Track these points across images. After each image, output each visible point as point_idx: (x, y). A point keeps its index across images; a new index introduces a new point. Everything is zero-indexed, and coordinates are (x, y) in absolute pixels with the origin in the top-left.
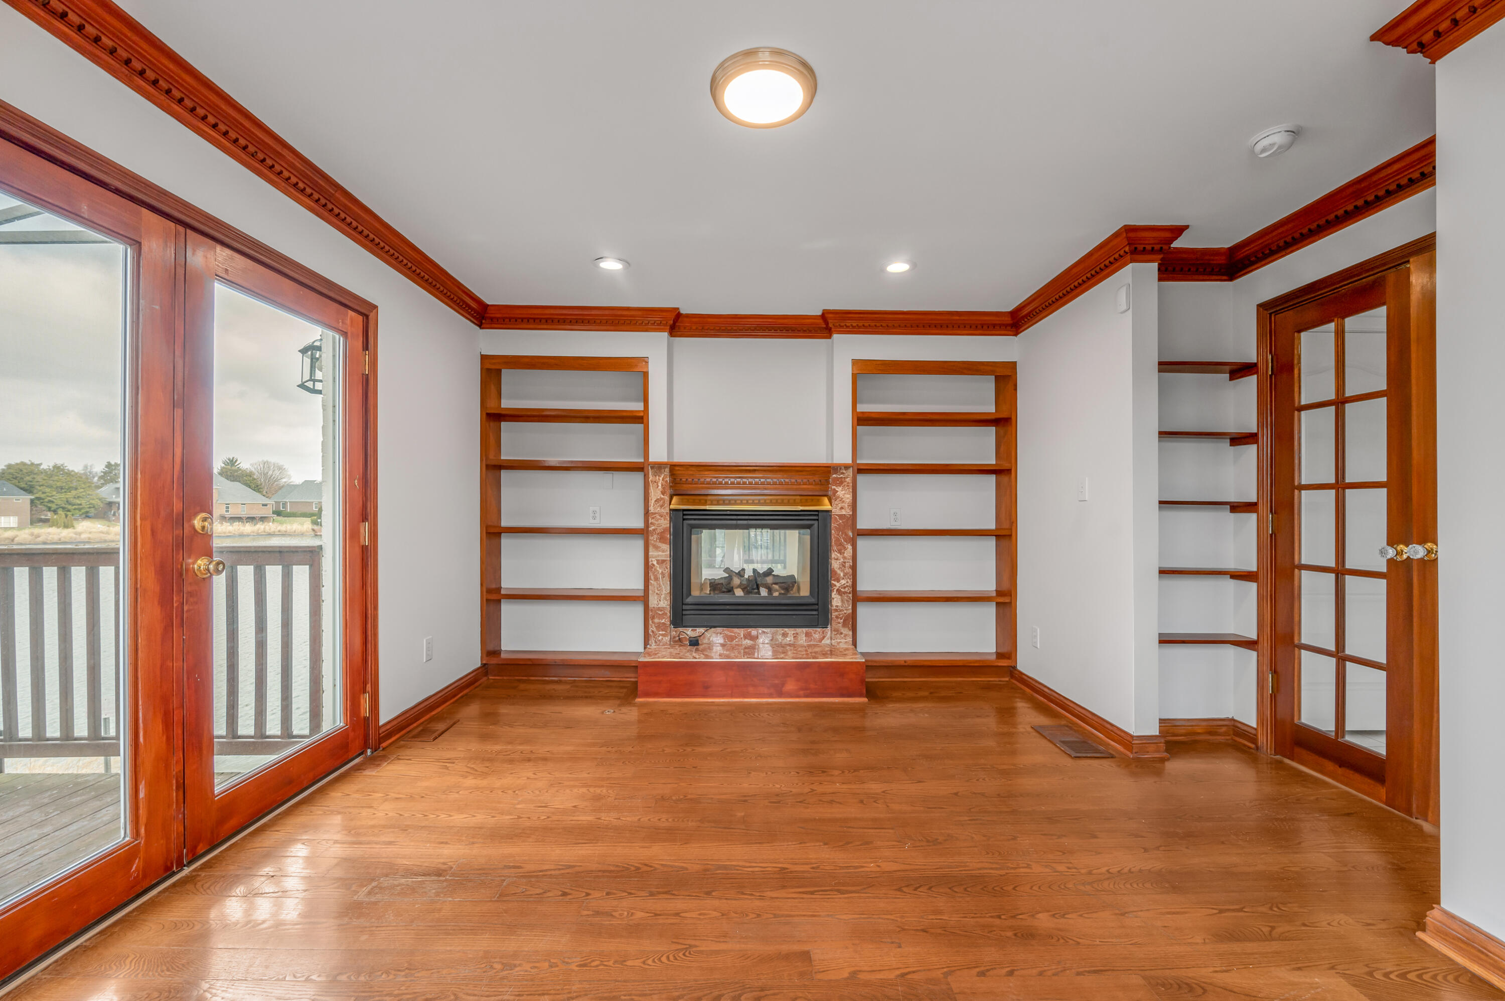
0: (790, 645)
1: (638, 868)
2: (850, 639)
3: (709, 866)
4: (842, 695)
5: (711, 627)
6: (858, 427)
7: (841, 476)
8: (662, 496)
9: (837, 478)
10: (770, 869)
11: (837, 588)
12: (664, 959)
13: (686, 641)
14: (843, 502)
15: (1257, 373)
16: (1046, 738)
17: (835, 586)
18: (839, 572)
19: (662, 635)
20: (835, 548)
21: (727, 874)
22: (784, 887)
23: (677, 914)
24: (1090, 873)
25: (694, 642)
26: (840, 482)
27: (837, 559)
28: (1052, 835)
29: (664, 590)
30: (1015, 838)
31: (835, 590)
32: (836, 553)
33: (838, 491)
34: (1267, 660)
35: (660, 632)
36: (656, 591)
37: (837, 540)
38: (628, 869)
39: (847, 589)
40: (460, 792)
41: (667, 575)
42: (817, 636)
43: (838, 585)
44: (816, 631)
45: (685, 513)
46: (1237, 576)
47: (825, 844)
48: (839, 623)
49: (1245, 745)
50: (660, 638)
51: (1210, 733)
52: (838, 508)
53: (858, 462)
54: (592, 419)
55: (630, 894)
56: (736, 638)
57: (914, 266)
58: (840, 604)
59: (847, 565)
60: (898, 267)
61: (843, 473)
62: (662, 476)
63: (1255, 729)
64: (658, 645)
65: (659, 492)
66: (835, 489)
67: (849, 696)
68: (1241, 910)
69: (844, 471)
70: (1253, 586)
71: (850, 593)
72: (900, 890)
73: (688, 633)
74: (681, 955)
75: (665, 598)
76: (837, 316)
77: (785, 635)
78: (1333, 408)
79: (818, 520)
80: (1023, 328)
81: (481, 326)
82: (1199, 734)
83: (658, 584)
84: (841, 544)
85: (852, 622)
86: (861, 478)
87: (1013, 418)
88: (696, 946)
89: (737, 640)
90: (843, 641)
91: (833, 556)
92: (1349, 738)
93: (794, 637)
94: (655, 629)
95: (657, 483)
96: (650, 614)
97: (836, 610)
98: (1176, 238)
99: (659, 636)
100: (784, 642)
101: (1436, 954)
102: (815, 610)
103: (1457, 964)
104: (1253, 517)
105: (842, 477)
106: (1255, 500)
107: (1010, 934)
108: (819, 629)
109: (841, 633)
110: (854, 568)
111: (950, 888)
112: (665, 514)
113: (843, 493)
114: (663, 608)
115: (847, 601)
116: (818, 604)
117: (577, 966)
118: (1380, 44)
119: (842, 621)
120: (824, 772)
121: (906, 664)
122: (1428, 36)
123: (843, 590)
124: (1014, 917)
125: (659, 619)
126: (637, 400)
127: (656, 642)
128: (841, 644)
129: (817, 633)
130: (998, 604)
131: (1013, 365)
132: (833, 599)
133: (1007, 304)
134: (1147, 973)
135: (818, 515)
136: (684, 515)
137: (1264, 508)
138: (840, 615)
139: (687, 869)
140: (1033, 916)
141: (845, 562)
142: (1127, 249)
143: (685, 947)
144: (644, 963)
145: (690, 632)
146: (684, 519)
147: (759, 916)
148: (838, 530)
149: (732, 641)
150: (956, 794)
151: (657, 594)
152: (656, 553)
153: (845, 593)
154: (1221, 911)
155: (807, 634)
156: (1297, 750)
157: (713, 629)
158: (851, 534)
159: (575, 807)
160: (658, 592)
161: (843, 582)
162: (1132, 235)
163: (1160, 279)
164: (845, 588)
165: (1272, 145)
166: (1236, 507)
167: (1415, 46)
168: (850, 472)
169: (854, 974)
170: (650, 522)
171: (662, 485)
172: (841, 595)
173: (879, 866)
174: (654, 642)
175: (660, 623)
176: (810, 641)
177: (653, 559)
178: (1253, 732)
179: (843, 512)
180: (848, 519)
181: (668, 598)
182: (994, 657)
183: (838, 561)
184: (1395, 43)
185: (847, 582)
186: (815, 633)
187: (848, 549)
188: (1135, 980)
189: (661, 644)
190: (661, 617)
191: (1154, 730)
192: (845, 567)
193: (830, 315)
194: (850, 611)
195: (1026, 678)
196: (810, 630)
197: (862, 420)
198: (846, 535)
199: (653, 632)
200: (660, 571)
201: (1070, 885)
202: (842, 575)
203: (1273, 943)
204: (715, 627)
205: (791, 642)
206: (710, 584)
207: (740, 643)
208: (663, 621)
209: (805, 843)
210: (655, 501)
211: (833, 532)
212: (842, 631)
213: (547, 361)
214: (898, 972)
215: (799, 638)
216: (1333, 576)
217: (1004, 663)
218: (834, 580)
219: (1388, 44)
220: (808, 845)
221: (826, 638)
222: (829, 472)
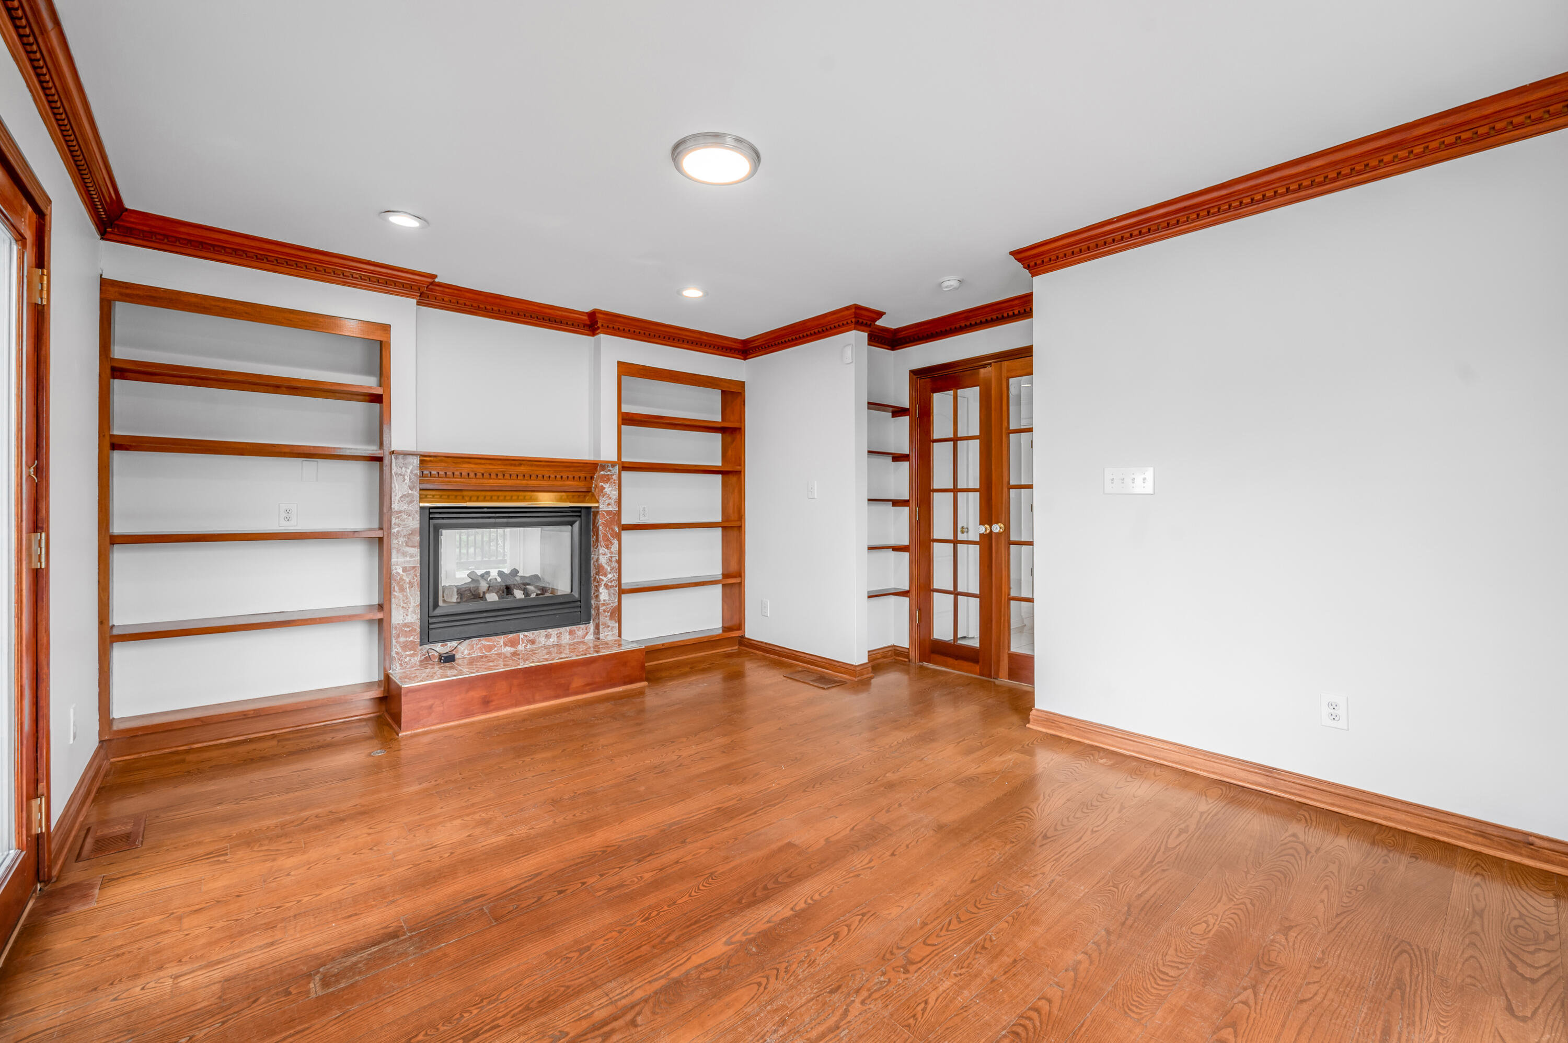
0: (553, 646)
1: (604, 852)
2: (616, 631)
3: (662, 828)
4: (625, 683)
5: (465, 639)
6: (622, 426)
7: (609, 473)
8: (410, 492)
9: (604, 475)
10: (709, 812)
11: (604, 583)
12: (701, 887)
13: (435, 658)
14: (610, 498)
15: (909, 415)
16: (800, 681)
17: (603, 581)
18: (606, 566)
19: (410, 655)
20: (603, 544)
21: (681, 827)
22: (732, 818)
23: (677, 862)
24: (891, 747)
25: (449, 659)
26: (607, 479)
27: (604, 554)
28: (856, 734)
29: (412, 601)
30: (838, 742)
31: (603, 585)
32: (603, 548)
33: (605, 488)
34: (914, 602)
35: (407, 653)
36: (402, 604)
37: (605, 535)
38: (595, 855)
39: (613, 583)
40: (292, 873)
41: (416, 584)
42: (580, 633)
43: (605, 579)
44: (580, 628)
45: (431, 511)
46: (896, 549)
47: (730, 785)
48: (607, 617)
49: (902, 661)
50: (407, 659)
51: (884, 657)
52: (606, 505)
53: (623, 460)
54: (284, 389)
55: (620, 868)
56: (495, 646)
57: (706, 294)
58: (607, 598)
59: (614, 559)
60: (693, 293)
61: (610, 471)
62: (411, 468)
63: (908, 649)
64: (404, 669)
65: (406, 487)
66: (602, 486)
67: (631, 682)
68: (964, 740)
69: (611, 469)
70: (906, 555)
71: (616, 586)
72: (804, 791)
73: (437, 649)
74: (710, 880)
75: (414, 612)
76: (608, 317)
77: (548, 636)
78: (952, 443)
79: (580, 516)
80: (751, 356)
81: (104, 235)
82: (879, 658)
83: (404, 596)
84: (608, 540)
85: (617, 614)
86: (625, 474)
87: (743, 428)
88: (716, 872)
89: (496, 649)
90: (610, 633)
91: (601, 551)
92: (959, 642)
93: (558, 637)
94: (400, 650)
95: (404, 476)
96: (394, 632)
97: (604, 605)
98: (878, 319)
99: (405, 658)
100: (547, 644)
101: (1036, 731)
102: (577, 607)
103: (1044, 732)
104: (906, 509)
105: (609, 475)
106: (907, 498)
107: (882, 789)
108: (582, 626)
109: (609, 626)
110: (619, 562)
111: (831, 780)
112: (414, 512)
113: (610, 489)
114: (411, 623)
115: (614, 594)
116: (580, 601)
117: (641, 922)
118: (1012, 257)
119: (609, 614)
120: (672, 742)
121: (663, 647)
122: (1032, 264)
123: (610, 584)
124: (876, 780)
125: (406, 637)
126: (369, 373)
127: (401, 665)
128: (608, 637)
129: (580, 630)
130: (724, 586)
131: (742, 384)
132: (601, 593)
133: (743, 334)
134: (953, 780)
135: (580, 512)
136: (430, 513)
137: (913, 504)
138: (607, 608)
139: (645, 836)
140: (884, 776)
141: (611, 557)
142: (853, 320)
143: (706, 876)
144: (690, 896)
145: (439, 648)
146: (430, 518)
147: (736, 839)
148: (605, 525)
149: (490, 651)
150: (780, 729)
151: (403, 607)
152: (401, 560)
153: (612, 587)
154: (958, 743)
155: (571, 633)
156: (933, 656)
157: (467, 641)
158: (617, 529)
159: (469, 836)
160: (405, 605)
161: (610, 576)
162: (858, 311)
163: (869, 344)
164: (611, 582)
165: (951, 286)
166: (896, 503)
167: (1026, 266)
168: (616, 470)
169: (827, 840)
170: (393, 522)
171: (410, 479)
172: (608, 589)
173: (779, 784)
174: (398, 665)
175: (407, 641)
176: (574, 639)
177: (397, 567)
178: (907, 651)
179: (610, 508)
180: (615, 515)
181: (418, 611)
182: (720, 631)
183: (606, 556)
184: (1019, 260)
185: (614, 576)
186: (578, 630)
187: (615, 544)
188: (951, 785)
189: (408, 666)
190: (407, 634)
191: (865, 660)
192: (611, 561)
193: (601, 316)
194: (617, 604)
195: (755, 643)
196: (574, 628)
197: (627, 420)
198: (613, 530)
199: (397, 653)
200: (407, 580)
201: (887, 756)
202: (609, 569)
203: (986, 748)
204: (469, 638)
205: (554, 643)
206: (457, 591)
207: (500, 652)
208: (411, 638)
209: (715, 789)
210: (401, 497)
211: (601, 527)
212: (610, 624)
213: (229, 305)
214: (848, 829)
215: (563, 638)
216: (952, 545)
217: (736, 634)
218: (602, 575)
219: (1016, 259)
220: (718, 789)
221: (589, 634)
222: (596, 469)
